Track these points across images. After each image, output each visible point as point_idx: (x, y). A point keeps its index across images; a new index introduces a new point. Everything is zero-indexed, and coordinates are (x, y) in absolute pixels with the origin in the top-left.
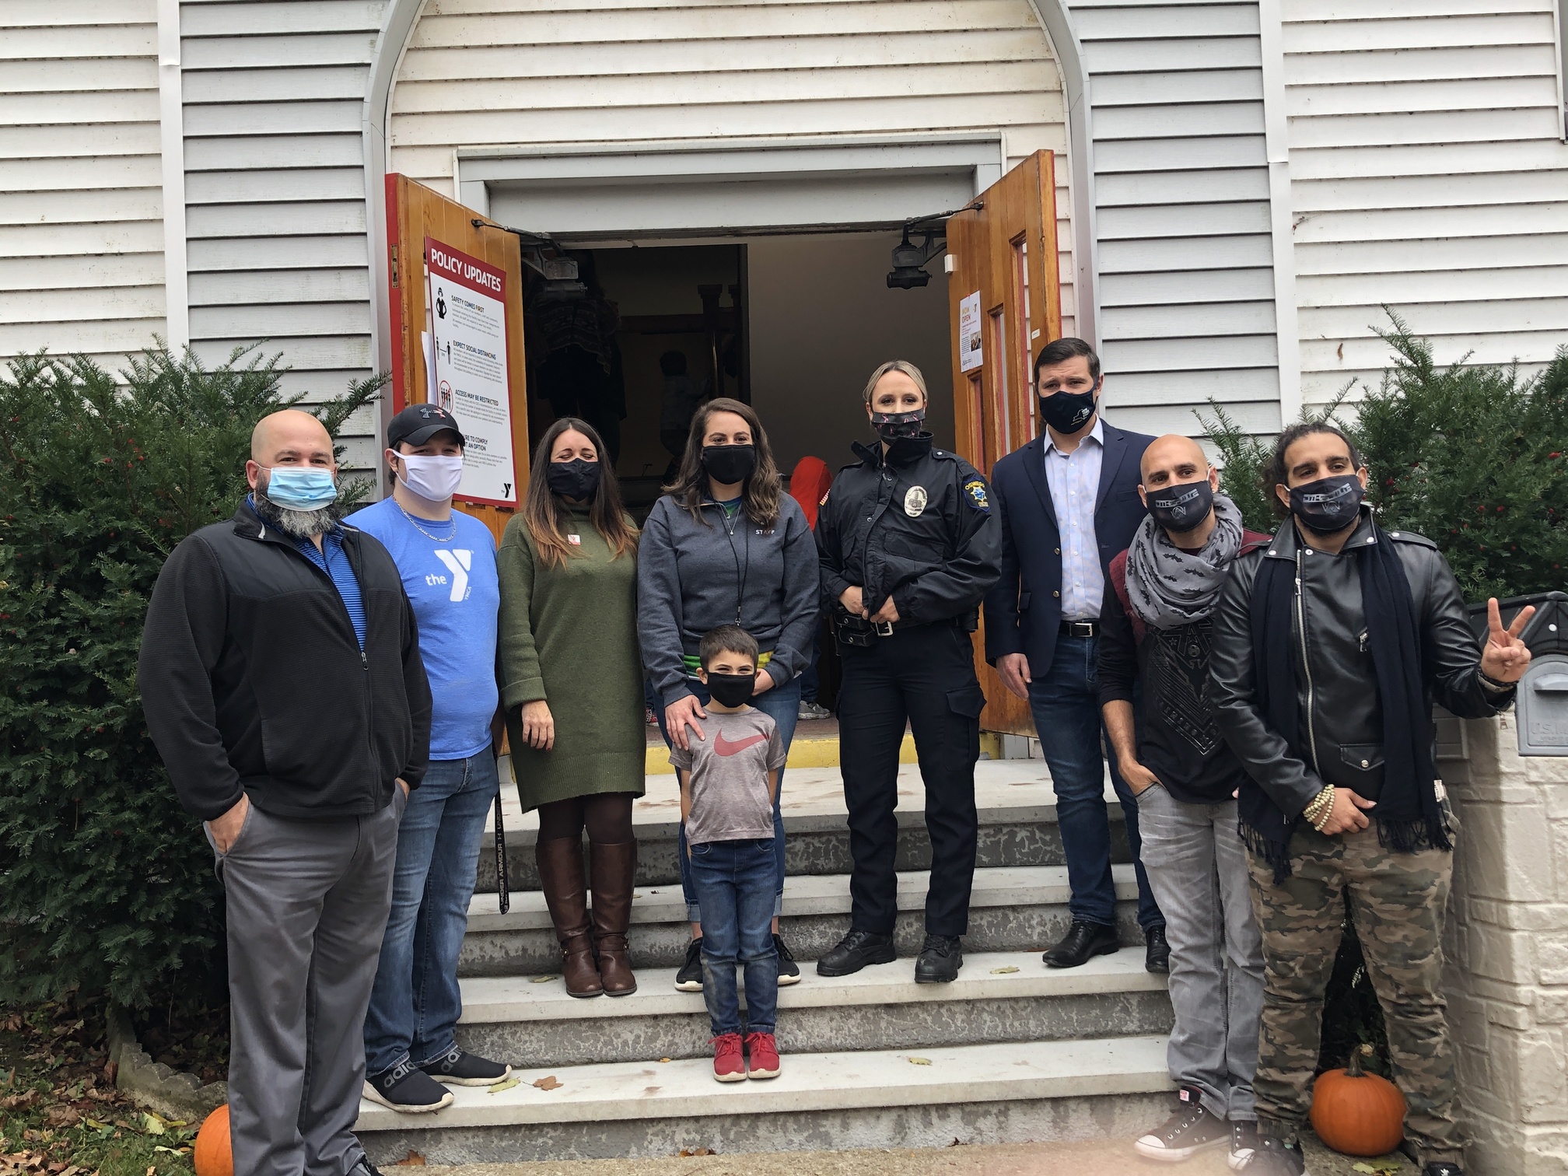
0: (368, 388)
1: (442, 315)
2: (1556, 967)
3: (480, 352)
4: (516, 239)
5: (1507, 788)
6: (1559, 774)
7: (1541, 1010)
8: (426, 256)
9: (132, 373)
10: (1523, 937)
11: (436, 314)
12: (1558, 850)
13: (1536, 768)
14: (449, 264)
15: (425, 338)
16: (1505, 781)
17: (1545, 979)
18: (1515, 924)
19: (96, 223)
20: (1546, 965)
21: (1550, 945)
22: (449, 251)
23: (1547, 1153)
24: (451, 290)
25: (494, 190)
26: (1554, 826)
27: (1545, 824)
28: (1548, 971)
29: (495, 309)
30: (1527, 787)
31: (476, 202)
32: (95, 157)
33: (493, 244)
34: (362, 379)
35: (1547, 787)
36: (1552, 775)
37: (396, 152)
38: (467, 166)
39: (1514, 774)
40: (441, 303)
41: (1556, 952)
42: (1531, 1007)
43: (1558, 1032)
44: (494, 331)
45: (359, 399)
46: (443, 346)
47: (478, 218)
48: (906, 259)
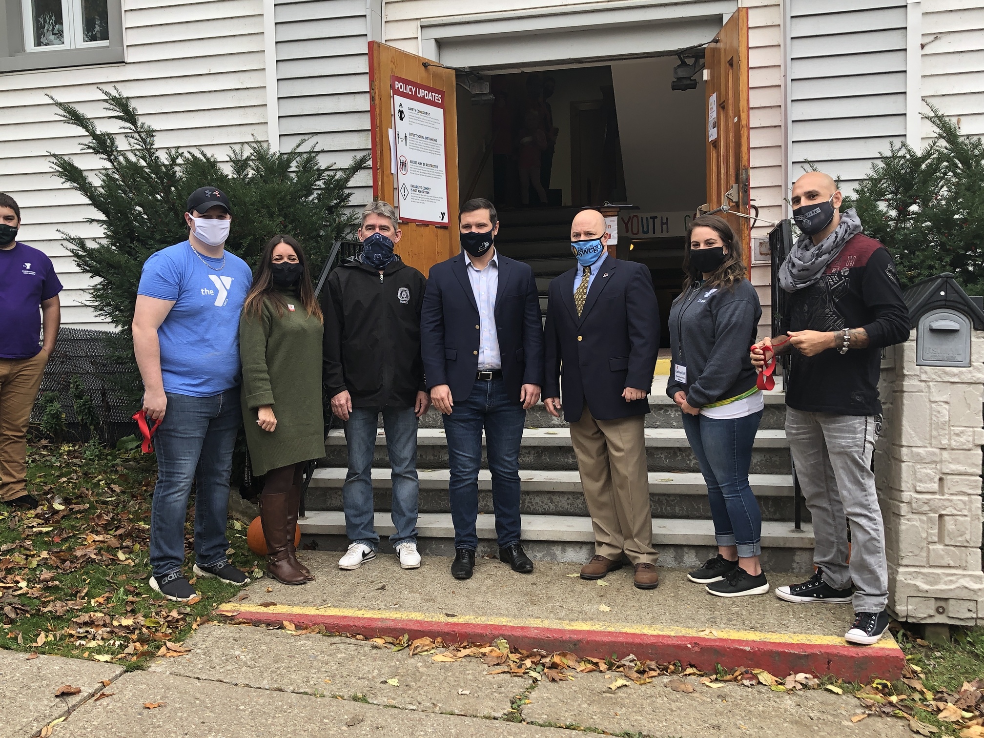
0: (363, 160)
1: (401, 119)
2: (926, 483)
3: (427, 138)
4: (453, 72)
5: (907, 384)
6: (939, 376)
7: (914, 505)
8: (392, 86)
9: (233, 156)
10: (908, 466)
11: (397, 118)
12: (934, 418)
13: (926, 373)
14: (407, 89)
15: (391, 132)
16: (906, 379)
17: (918, 488)
18: (905, 458)
19: (235, 72)
20: (921, 481)
21: (925, 471)
22: (406, 82)
23: (909, 582)
24: (407, 104)
25: (441, 44)
26: (933, 405)
27: (928, 405)
28: (921, 484)
29: (437, 114)
30: (919, 383)
31: (429, 52)
32: (234, 36)
33: (436, 76)
34: (359, 155)
35: (931, 384)
36: (934, 376)
37: (387, 24)
38: (426, 31)
39: (911, 376)
40: (401, 112)
41: (927, 475)
42: (909, 503)
43: (924, 518)
44: (436, 125)
45: (358, 166)
46: (402, 136)
47: (427, 61)
48: (682, 73)
